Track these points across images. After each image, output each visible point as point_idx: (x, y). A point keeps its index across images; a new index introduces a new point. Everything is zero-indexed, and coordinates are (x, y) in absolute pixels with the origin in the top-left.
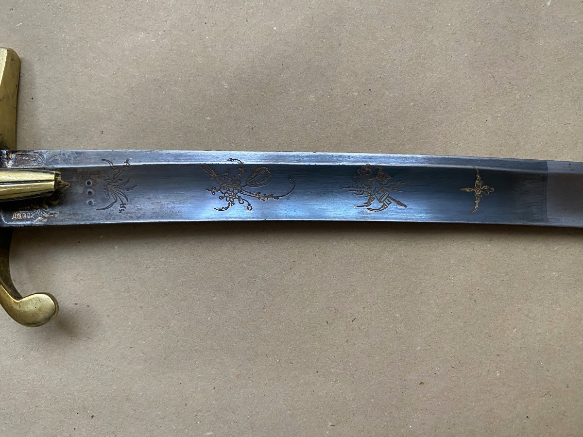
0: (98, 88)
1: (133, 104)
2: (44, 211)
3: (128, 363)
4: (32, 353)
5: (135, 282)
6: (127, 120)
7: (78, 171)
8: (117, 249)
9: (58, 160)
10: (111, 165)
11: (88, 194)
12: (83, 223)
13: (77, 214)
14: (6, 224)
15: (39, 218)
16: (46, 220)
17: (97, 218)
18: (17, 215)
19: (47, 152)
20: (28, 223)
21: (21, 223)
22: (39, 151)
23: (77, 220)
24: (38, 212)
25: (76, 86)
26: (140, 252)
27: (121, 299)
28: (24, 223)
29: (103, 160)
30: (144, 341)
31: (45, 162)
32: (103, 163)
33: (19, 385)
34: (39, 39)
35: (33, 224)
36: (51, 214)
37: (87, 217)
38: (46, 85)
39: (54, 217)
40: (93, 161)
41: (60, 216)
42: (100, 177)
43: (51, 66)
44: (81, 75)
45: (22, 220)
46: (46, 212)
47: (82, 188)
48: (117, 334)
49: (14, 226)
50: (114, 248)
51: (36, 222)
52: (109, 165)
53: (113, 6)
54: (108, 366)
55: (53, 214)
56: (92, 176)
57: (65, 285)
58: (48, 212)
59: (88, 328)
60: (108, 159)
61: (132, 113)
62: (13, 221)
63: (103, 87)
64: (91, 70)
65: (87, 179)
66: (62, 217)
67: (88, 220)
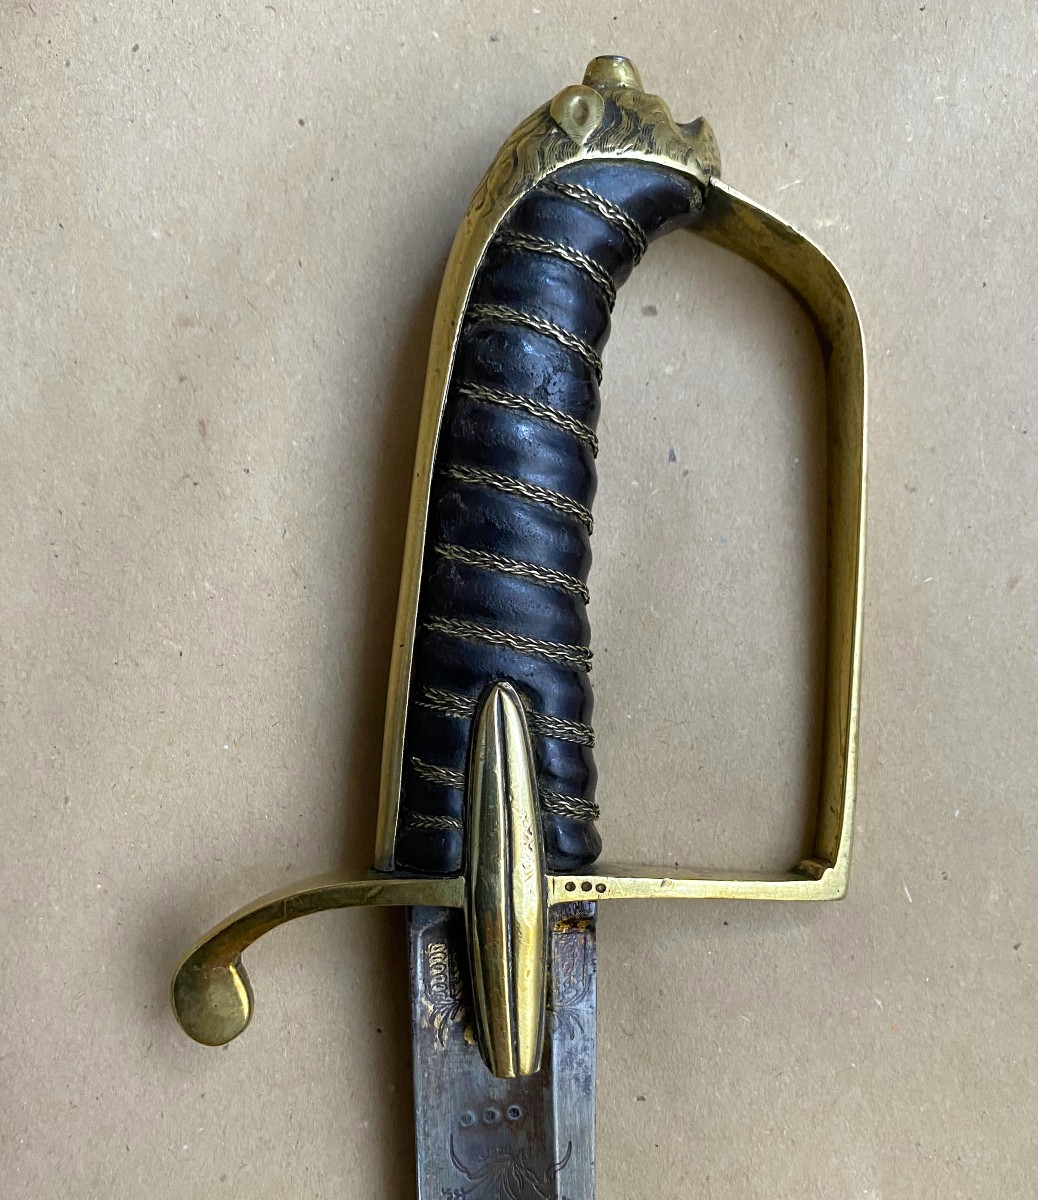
0: (750, 1092)
1: (707, 1179)
2: (448, 1014)
3: (90, 1140)
4: (112, 912)
5: (284, 1164)
6: (671, 1160)
7: (544, 1089)
8: (361, 1126)
9: (572, 1037)
10: (558, 1167)
11: (488, 1113)
12: (419, 1112)
13: (440, 1093)
14: (416, 936)
15: (431, 1008)
16: (425, 1024)
17: (429, 1143)
18: (437, 953)
19: (591, 1007)
20: (420, 986)
21: (419, 968)
22: (594, 988)
23: (426, 1098)
24: (447, 1001)
25: (757, 1035)
26: (353, 1182)
27: (243, 1128)
28: (420, 975)
29: (570, 1142)
30: (145, 1181)
31: (567, 1008)
32: (562, 1146)
33: (36, 881)
34: (871, 941)
35: (416, 997)
36: (441, 1032)
37: (433, 1119)
38: (758, 959)
39: (433, 1040)
40: (567, 1123)
41: (435, 1054)
42: (529, 1139)
43: (805, 969)
44: (780, 1049)
45: (426, 968)
46: (446, 1018)
47: (502, 1098)
48: (158, 1116)
49: (413, 954)
50: (363, 1119)
51: (421, 1002)
52: (558, 1161)
53: (946, 1125)
54: (82, 1094)
55: (440, 1036)
56: (532, 1122)
57: (277, 991)
58: (445, 1023)
59: (173, 1046)
60: (573, 1156)
61: (687, 1173)
62: (425, 948)
63: (750, 1104)
64: (794, 1072)
65: (525, 1108)
66: (434, 1060)
67: (425, 1122)
